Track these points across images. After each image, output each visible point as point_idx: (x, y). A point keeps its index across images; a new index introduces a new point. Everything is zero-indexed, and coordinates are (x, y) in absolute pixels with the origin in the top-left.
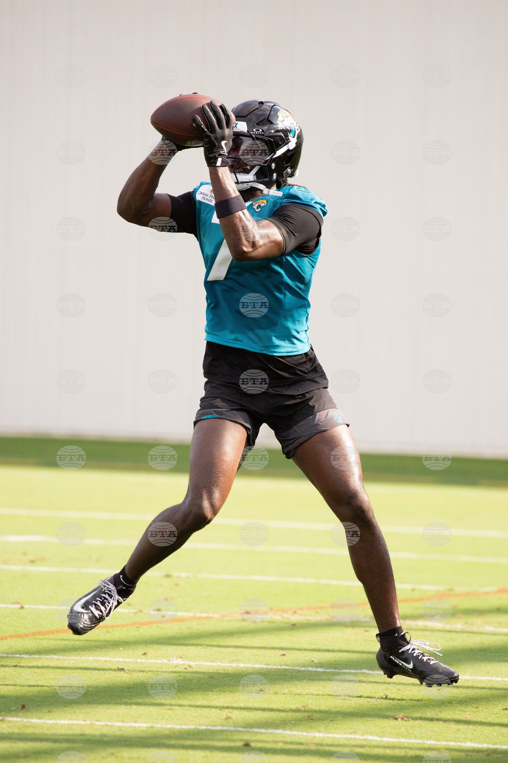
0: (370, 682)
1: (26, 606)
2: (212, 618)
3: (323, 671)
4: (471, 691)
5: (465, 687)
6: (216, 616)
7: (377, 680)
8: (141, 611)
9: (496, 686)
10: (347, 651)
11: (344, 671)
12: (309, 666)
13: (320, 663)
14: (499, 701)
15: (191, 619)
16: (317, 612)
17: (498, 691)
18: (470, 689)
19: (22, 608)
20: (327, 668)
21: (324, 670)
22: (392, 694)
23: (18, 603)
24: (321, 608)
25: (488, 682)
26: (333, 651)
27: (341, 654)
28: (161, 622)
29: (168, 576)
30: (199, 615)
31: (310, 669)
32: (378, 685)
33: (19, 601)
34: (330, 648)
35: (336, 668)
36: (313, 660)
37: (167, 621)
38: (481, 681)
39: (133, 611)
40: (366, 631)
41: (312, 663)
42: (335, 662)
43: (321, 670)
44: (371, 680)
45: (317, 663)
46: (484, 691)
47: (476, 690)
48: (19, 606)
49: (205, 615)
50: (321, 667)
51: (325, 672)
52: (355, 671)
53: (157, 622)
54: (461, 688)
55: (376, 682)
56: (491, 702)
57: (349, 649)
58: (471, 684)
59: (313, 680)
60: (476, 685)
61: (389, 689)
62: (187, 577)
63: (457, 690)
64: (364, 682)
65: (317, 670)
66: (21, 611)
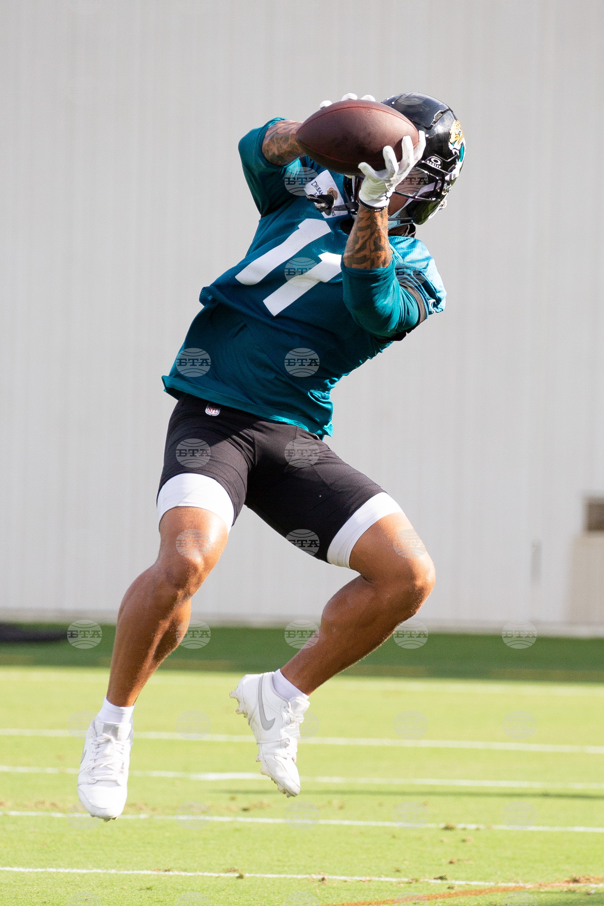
1: (247, 875)
2: (524, 888)
6: (528, 886)
8: (417, 881)
15: (491, 890)
19: (241, 877)
23: (235, 871)
28: (450, 895)
29: (447, 828)
30: (503, 885)
33: (236, 868)
37: (456, 894)
39: (406, 880)
48: (237, 875)
49: (512, 885)
53: (443, 896)
62: (478, 829)
66: (240, 880)
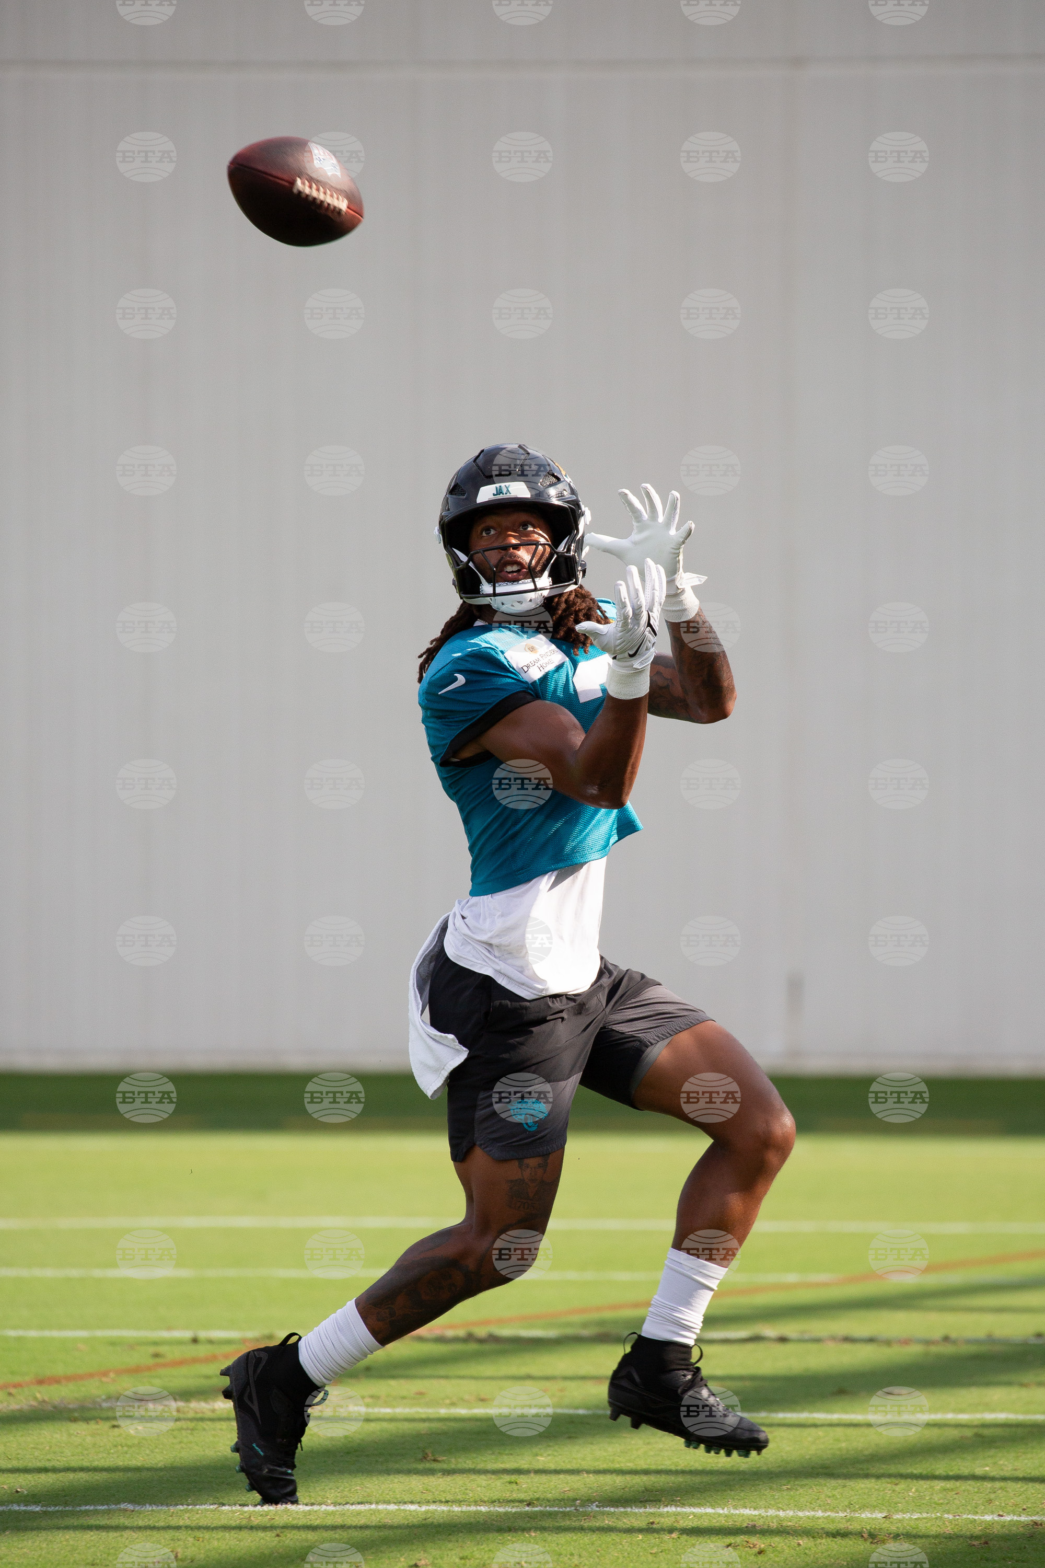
0: (139, 1528)
3: (42, 1511)
4: (340, 1535)
5: (328, 1527)
7: (151, 1523)
9: (388, 1521)
10: (82, 1469)
11: (83, 1508)
12: (12, 1502)
13: (34, 1496)
14: (399, 1551)
16: (10, 1394)
17: (395, 1531)
18: (338, 1530)
20: (48, 1505)
21: (44, 1509)
22: (187, 1548)
24: (17, 1386)
25: (371, 1514)
26: (55, 1470)
27: (71, 1476)
31: (16, 1507)
32: (155, 1533)
34: (48, 1465)
35: (66, 1504)
36: (19, 1490)
38: (359, 1513)
40: (114, 1426)
41: (17, 1495)
42: (63, 1490)
43: (37, 1509)
44: (141, 1523)
45: (28, 1495)
46: (367, 1533)
47: (350, 1531)
50: (36, 1503)
51: (45, 1513)
52: (105, 1507)
54: (321, 1530)
55: (153, 1528)
56: (384, 1553)
57: (86, 1464)
58: (339, 1521)
59: (26, 1529)
60: (349, 1522)
61: (179, 1540)
63: (313, 1533)
64: (126, 1528)
65: (29, 1508)
